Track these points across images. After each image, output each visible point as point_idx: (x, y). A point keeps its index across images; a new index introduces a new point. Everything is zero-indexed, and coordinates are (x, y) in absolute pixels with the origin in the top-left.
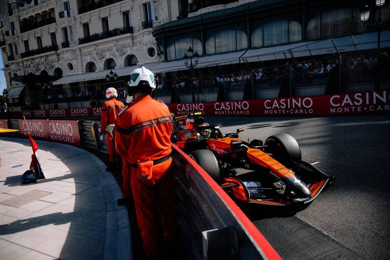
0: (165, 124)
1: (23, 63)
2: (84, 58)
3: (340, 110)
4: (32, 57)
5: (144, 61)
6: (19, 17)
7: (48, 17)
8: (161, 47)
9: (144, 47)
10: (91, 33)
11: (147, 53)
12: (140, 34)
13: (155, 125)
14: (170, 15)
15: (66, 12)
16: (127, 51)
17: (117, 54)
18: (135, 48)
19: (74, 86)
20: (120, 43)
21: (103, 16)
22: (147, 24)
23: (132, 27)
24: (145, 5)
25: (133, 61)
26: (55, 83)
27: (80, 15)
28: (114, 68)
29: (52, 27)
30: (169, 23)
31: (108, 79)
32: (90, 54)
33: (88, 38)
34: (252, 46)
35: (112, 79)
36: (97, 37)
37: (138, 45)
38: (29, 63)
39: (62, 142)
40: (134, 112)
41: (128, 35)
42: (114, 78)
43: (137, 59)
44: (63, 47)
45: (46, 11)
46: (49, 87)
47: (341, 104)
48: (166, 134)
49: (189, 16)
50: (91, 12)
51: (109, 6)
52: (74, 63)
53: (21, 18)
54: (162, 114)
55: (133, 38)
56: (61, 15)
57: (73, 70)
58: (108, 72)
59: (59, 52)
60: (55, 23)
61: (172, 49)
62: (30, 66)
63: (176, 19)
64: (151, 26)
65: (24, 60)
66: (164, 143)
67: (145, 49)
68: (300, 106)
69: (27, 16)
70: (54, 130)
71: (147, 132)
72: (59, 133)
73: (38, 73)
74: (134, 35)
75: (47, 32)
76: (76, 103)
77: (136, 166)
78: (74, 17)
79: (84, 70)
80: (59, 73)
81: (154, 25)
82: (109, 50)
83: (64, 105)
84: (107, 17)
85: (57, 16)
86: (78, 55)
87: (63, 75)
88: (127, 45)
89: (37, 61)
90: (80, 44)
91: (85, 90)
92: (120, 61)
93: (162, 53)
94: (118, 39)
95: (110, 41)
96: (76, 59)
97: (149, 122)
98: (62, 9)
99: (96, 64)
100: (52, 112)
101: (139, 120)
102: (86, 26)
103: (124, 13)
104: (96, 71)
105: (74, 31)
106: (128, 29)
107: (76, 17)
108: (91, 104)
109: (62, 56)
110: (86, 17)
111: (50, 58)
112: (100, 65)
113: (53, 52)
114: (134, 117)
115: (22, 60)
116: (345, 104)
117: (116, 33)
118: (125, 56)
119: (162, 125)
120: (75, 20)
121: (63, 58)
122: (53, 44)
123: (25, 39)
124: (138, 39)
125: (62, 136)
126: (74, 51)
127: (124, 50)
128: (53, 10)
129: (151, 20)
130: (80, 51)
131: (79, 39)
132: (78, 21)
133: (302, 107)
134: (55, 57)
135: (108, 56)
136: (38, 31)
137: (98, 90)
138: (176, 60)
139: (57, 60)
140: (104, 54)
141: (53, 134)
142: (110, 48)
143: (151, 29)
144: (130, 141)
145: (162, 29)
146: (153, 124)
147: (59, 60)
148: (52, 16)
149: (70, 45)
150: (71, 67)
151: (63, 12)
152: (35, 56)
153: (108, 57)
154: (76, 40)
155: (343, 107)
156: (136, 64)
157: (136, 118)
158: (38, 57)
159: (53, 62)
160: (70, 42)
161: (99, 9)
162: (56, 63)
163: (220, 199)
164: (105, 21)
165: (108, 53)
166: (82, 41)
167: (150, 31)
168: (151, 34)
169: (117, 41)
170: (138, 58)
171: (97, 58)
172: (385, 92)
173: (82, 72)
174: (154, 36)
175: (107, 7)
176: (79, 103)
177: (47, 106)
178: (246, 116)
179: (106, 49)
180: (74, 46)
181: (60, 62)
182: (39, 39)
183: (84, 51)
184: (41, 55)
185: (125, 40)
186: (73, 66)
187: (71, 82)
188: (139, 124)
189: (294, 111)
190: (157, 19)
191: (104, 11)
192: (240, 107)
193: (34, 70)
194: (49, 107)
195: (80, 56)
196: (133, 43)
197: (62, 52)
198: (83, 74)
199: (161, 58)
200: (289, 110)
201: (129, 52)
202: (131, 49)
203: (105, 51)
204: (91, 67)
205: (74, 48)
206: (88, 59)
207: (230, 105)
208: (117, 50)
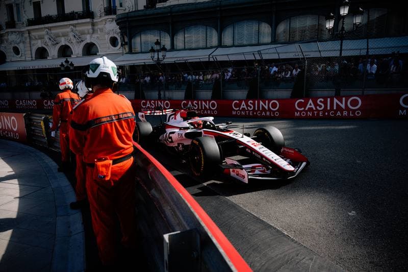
0: (126, 121)
2: (33, 42)
3: (303, 114)
5: (106, 51)
8: (125, 36)
9: (106, 36)
10: (44, 14)
11: (109, 42)
12: (101, 21)
13: (115, 121)
14: (136, 4)
16: (86, 39)
17: (74, 41)
18: (95, 36)
19: (22, 74)
20: (78, 28)
22: (110, 10)
23: (93, 12)
25: (93, 50)
28: (70, 56)
30: (135, 11)
31: (62, 69)
32: (41, 38)
33: (39, 20)
34: (222, 45)
35: (67, 69)
36: (49, 19)
37: (99, 32)
39: (4, 138)
40: (92, 106)
41: (88, 20)
42: (69, 68)
47: (305, 108)
48: (128, 132)
49: (157, 7)
52: (21, 47)
54: (123, 110)
55: (93, 25)
57: (20, 55)
58: (63, 60)
59: (2, 32)
61: (137, 41)
63: (143, 8)
64: (115, 13)
66: (125, 141)
67: (107, 38)
68: (267, 109)
71: (106, 129)
74: (95, 21)
76: (22, 94)
77: (93, 165)
79: (34, 55)
81: (119, 12)
82: (65, 35)
83: (8, 95)
86: (26, 38)
87: (7, 60)
88: (86, 32)
90: (29, 26)
91: (35, 80)
92: (77, 49)
93: (126, 43)
94: (76, 24)
95: (66, 25)
96: (24, 42)
97: (108, 118)
99: (48, 50)
101: (97, 115)
102: (37, 5)
104: (48, 58)
105: (22, 11)
106: (88, 14)
108: (41, 96)
109: (6, 38)
112: (53, 52)
114: (91, 111)
116: (309, 108)
117: (73, 16)
118: (83, 44)
119: (123, 122)
121: (7, 41)
124: (100, 26)
125: (4, 131)
126: (22, 33)
127: (83, 36)
129: (115, 7)
130: (29, 33)
131: (28, 20)
133: (269, 109)
135: (63, 42)
137: (50, 80)
138: (142, 52)
142: (66, 33)
143: (114, 16)
144: (86, 139)
145: (127, 17)
146: (113, 120)
149: (17, 26)
150: (17, 51)
154: (25, 19)
155: (307, 112)
156: (96, 54)
157: (94, 113)
160: (16, 23)
163: (184, 201)
164: (60, 2)
165: (63, 39)
166: (31, 23)
167: (113, 19)
168: (114, 21)
169: (74, 25)
170: (98, 47)
171: (50, 43)
172: (344, 99)
173: (30, 59)
174: (118, 24)
176: (27, 94)
179: (61, 34)
180: (22, 27)
181: (3, 45)
183: (33, 34)
185: (84, 25)
186: (20, 50)
187: (16, 69)
188: (97, 120)
189: (261, 113)
190: (121, 6)
192: (207, 107)
195: (28, 40)
196: (93, 29)
197: (6, 32)
198: (32, 60)
199: (125, 49)
200: (256, 112)
201: (88, 40)
202: (91, 37)
203: (59, 36)
204: (42, 53)
205: (22, 30)
206: (39, 44)
207: (198, 104)
208: (75, 36)
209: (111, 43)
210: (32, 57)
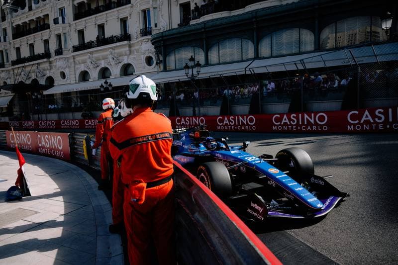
1: (13, 71)
2: (77, 66)
3: (358, 127)
4: (23, 65)
5: (141, 71)
6: (12, 23)
7: (42, 24)
8: (160, 55)
9: (142, 56)
10: (86, 41)
11: (145, 61)
12: (138, 42)
13: (152, 141)
14: (170, 23)
15: (60, 19)
16: (124, 60)
17: (113, 63)
18: (131, 56)
19: (66, 96)
20: (116, 51)
21: (99, 22)
22: (146, 32)
23: (130, 35)
24: (144, 11)
25: (130, 70)
26: (46, 93)
27: (76, 22)
28: (109, 77)
29: (45, 34)
30: (170, 30)
31: (102, 89)
32: (84, 62)
33: (83, 46)
34: (259, 56)
35: (106, 89)
37: (135, 53)
38: (20, 70)
39: (51, 156)
41: (126, 42)
42: (108, 88)
43: (133, 68)
44: (56, 55)
45: (40, 17)
46: (39, 96)
47: (360, 121)
49: (191, 24)
50: (88, 18)
51: (106, 12)
52: (66, 72)
53: (14, 25)
55: (130, 46)
56: (56, 21)
57: (66, 79)
58: (102, 81)
59: (51, 59)
60: (49, 30)
61: (172, 60)
62: (20, 75)
63: (176, 27)
64: (150, 34)
65: (15, 68)
68: (313, 123)
69: (20, 23)
70: (43, 143)
72: (48, 146)
73: (28, 82)
74: (131, 42)
75: (40, 39)
76: (66, 114)
78: (69, 24)
80: (50, 82)
81: (154, 33)
82: (105, 58)
83: (54, 117)
84: (104, 24)
85: (51, 22)
86: (71, 64)
87: (54, 84)
88: (123, 53)
89: (28, 69)
90: (74, 52)
91: (77, 101)
92: (115, 71)
93: (161, 62)
94: (114, 47)
95: (106, 49)
96: (69, 67)
98: (57, 15)
99: (90, 73)
100: (41, 123)
102: (81, 33)
103: (121, 20)
104: (90, 80)
105: (68, 38)
106: (126, 37)
107: (71, 23)
108: (82, 116)
109: (54, 64)
110: (81, 23)
111: (42, 66)
112: (94, 74)
113: (45, 60)
115: (13, 67)
117: (112, 40)
118: (121, 65)
119: (160, 141)
120: (70, 26)
121: (55, 67)
122: (45, 51)
123: (17, 46)
124: (136, 47)
125: (51, 149)
126: (68, 59)
127: (121, 58)
128: (47, 16)
129: (150, 28)
130: (74, 59)
131: (73, 47)
132: (73, 28)
133: (316, 123)
134: (47, 65)
135: (103, 64)
136: (30, 38)
137: (91, 100)
138: (176, 70)
139: (49, 68)
140: (99, 62)
141: (41, 147)
142: (105, 56)
143: (149, 37)
145: (162, 37)
147: (51, 68)
148: (46, 22)
149: (64, 53)
150: (63, 75)
151: (58, 18)
152: (26, 64)
153: (103, 66)
154: (70, 47)
155: (362, 125)
156: (132, 74)
158: (30, 65)
159: (45, 70)
160: (63, 50)
161: (95, 16)
162: (48, 72)
164: (101, 27)
165: (103, 62)
166: (76, 49)
167: (148, 39)
168: (150, 41)
169: (113, 48)
170: (135, 68)
171: (91, 66)
173: (74, 82)
174: (153, 44)
175: (104, 13)
176: (71, 114)
177: (36, 116)
178: (252, 132)
179: (101, 58)
180: (68, 53)
181: (52, 71)
182: (32, 46)
183: (78, 59)
184: (32, 63)
185: (121, 48)
186: (66, 75)
187: (62, 92)
189: (306, 128)
190: (156, 25)
191: (100, 18)
192: (245, 122)
193: (25, 78)
194: (39, 118)
195: (73, 65)
196: (130, 51)
197: (55, 59)
198: (76, 83)
199: (160, 67)
200: (301, 126)
201: (126, 61)
202: (128, 58)
203: (100, 60)
204: (84, 76)
205: (68, 56)
206: (82, 68)
207: (234, 119)
208: (113, 58)
209: (146, 62)
210: (76, 80)
